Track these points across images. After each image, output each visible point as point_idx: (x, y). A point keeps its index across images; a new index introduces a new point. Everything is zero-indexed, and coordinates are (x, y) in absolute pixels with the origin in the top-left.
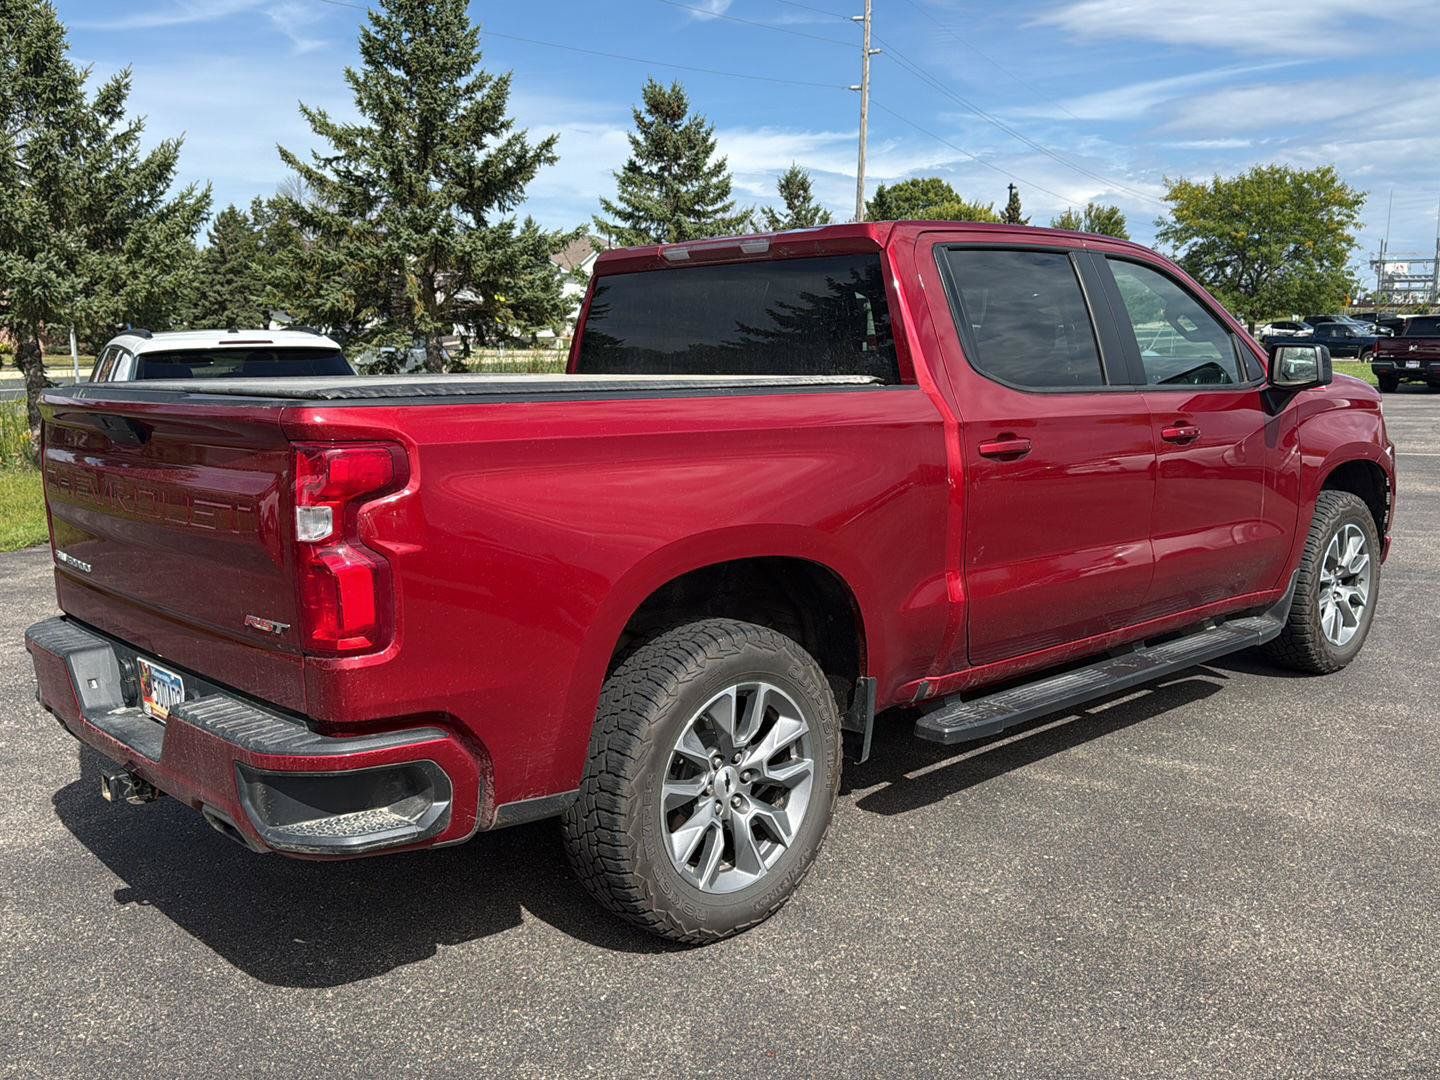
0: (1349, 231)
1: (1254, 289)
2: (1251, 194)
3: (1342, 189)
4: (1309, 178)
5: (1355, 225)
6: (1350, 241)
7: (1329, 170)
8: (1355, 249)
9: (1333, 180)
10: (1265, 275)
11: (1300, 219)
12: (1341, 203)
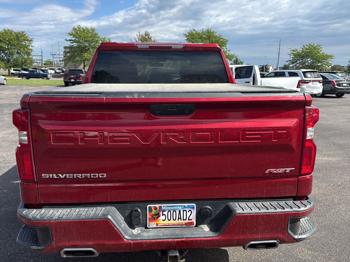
0: (30, 47)
1: (8, 61)
2: (5, 36)
3: (27, 37)
4: (19, 33)
5: (31, 46)
6: (31, 50)
7: (24, 32)
8: (33, 52)
9: (25, 34)
10: (10, 57)
11: (19, 44)
12: (27, 41)
